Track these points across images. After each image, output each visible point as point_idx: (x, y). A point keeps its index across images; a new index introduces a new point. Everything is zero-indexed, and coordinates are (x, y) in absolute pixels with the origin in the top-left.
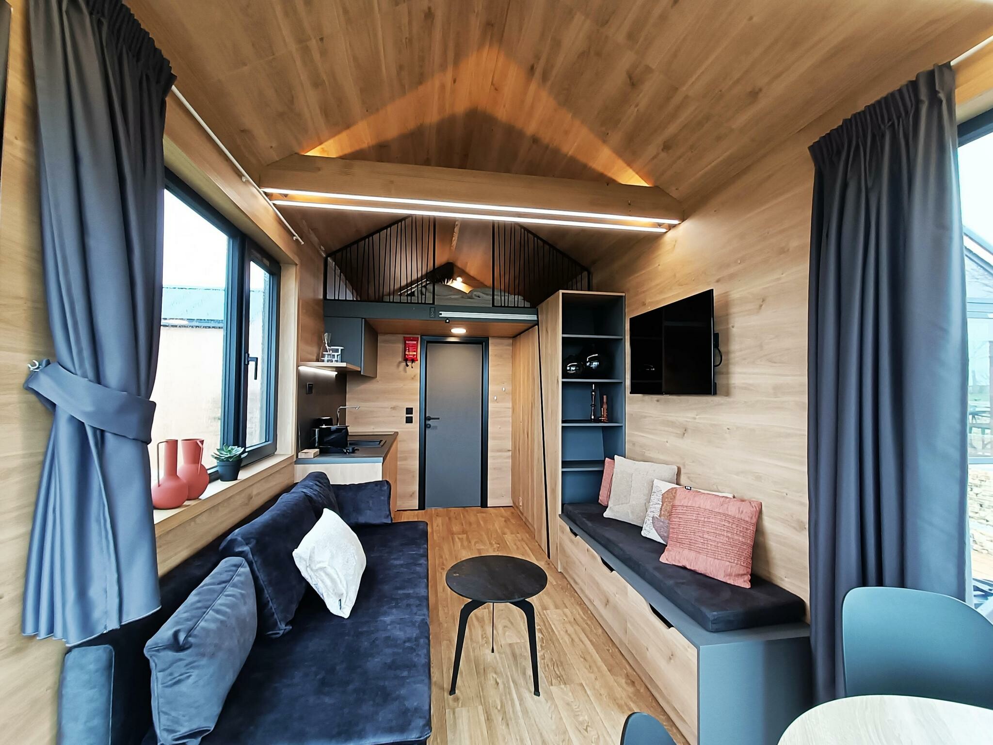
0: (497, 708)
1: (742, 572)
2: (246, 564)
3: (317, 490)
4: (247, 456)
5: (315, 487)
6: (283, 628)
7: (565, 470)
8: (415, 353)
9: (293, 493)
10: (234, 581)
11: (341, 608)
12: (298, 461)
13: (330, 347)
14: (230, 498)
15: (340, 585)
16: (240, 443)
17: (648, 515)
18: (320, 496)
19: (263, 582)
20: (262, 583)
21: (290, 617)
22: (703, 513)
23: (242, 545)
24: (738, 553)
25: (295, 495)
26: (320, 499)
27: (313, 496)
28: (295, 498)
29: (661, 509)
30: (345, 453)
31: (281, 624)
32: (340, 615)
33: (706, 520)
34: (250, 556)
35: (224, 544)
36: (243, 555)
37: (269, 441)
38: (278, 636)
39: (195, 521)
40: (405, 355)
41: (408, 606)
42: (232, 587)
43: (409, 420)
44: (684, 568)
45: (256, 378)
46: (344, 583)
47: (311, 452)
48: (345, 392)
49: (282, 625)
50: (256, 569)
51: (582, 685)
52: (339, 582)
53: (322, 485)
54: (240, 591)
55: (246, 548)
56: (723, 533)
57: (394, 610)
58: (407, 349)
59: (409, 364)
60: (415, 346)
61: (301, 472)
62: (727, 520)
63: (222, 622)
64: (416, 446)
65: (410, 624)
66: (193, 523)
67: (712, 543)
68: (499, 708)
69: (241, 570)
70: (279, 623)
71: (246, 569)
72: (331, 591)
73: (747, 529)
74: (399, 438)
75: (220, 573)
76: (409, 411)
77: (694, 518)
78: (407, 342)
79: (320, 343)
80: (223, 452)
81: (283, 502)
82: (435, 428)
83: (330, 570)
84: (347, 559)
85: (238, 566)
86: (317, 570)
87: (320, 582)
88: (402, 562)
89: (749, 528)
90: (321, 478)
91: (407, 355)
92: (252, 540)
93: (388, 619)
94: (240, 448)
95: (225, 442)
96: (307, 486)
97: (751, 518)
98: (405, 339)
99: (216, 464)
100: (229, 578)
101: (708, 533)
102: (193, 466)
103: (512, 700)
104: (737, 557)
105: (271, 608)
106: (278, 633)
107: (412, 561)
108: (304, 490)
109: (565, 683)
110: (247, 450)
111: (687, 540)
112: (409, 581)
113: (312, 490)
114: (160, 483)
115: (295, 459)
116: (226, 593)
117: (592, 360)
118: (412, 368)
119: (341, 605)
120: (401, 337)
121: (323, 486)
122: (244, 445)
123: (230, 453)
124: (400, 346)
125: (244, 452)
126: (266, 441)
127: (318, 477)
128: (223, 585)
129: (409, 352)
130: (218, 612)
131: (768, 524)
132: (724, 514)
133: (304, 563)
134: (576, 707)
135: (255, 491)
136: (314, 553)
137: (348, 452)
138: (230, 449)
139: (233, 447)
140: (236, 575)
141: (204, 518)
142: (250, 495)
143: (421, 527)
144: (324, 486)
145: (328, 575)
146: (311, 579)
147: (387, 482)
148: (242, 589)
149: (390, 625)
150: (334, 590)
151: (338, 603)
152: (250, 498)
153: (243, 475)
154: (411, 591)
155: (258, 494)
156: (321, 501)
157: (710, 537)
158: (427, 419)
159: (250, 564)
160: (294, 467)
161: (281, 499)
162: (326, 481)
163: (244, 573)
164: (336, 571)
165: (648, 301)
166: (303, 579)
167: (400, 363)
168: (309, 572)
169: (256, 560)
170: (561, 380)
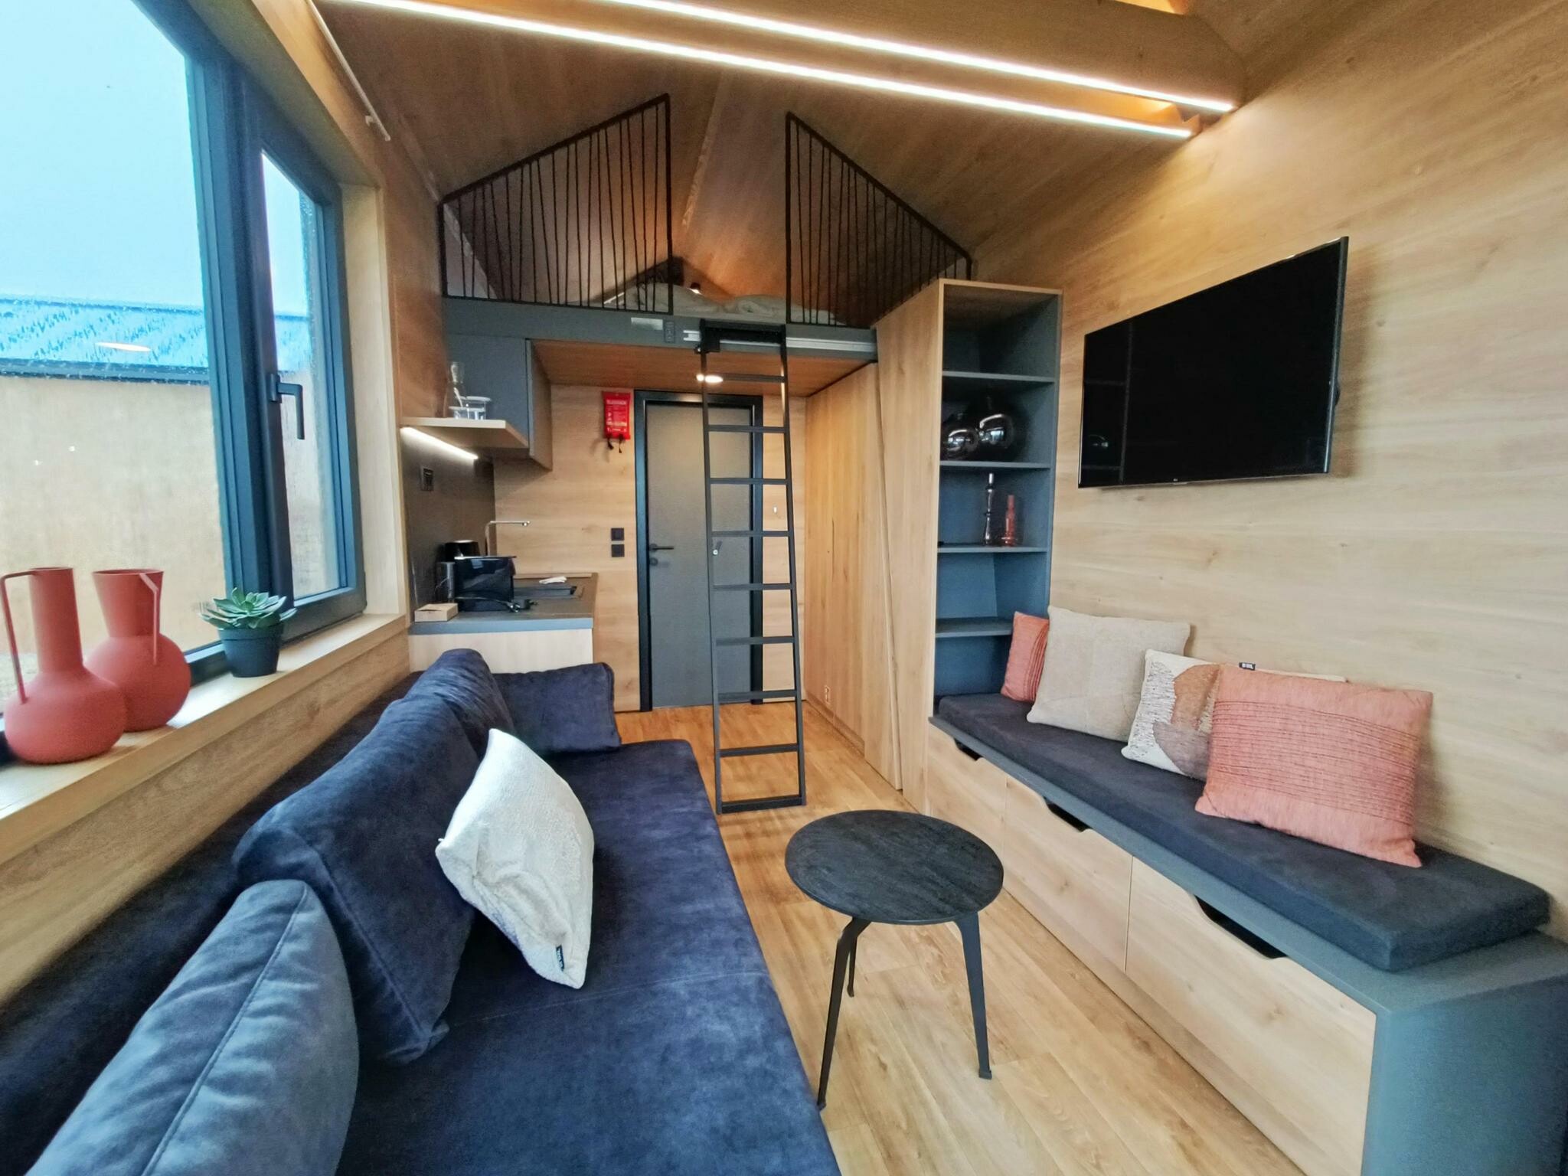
0: (899, 1127)
1: (1398, 834)
2: (310, 896)
3: (466, 689)
4: (293, 617)
5: (462, 682)
6: (425, 1035)
7: (943, 635)
8: (625, 424)
9: (417, 697)
10: (279, 959)
11: (563, 968)
12: (416, 628)
13: (466, 396)
14: (260, 717)
15: (556, 915)
16: (278, 584)
17: (1140, 718)
18: (475, 702)
19: (365, 933)
20: (363, 937)
21: (441, 1006)
22: (1297, 716)
23: (296, 846)
24: (1388, 796)
25: (421, 703)
26: (476, 706)
27: (461, 701)
28: (425, 711)
29: (1175, 708)
30: (512, 611)
31: (421, 1029)
32: (562, 982)
33: (1307, 729)
34: (323, 873)
35: (244, 845)
36: (301, 872)
37: (347, 586)
38: (415, 1055)
39: (158, 786)
40: (606, 426)
41: (717, 944)
42: (271, 979)
43: (618, 551)
44: (1258, 825)
45: (302, 436)
46: (565, 905)
47: (443, 611)
48: (492, 499)
49: (425, 1030)
50: (342, 904)
51: (1049, 1058)
52: (552, 905)
53: (476, 675)
54: (297, 986)
55: (309, 856)
56: (1350, 756)
57: (687, 960)
58: (610, 414)
59: (615, 444)
60: (624, 411)
61: (424, 651)
62: (1357, 729)
63: (242, 1119)
64: (632, 598)
65: (735, 998)
66: (152, 793)
67: (1326, 777)
68: (904, 1125)
69: (300, 919)
70: (415, 1027)
71: (310, 916)
72: (537, 928)
73: (1402, 747)
74: (600, 585)
75: (235, 940)
76: (617, 534)
77: (1277, 726)
78: (608, 402)
79: (442, 385)
80: (231, 608)
81: (396, 722)
82: (666, 565)
83: (531, 882)
84: (561, 846)
85: (287, 909)
86: (498, 885)
87: (508, 910)
88: (666, 834)
89: (1406, 744)
90: (470, 661)
91: (609, 426)
92: (324, 832)
93: (679, 985)
94: (276, 597)
95: (237, 581)
96: (445, 682)
97: (1411, 725)
98: (606, 396)
99: (217, 638)
100: (262, 951)
101: (1315, 755)
102: (137, 643)
103: (924, 1103)
104: (1386, 805)
105: (392, 994)
106: (416, 1050)
107: (687, 830)
108: (440, 690)
109: (1017, 1056)
110: (297, 604)
111: (1264, 771)
112: (696, 878)
113: (455, 689)
114: (27, 693)
115: (408, 624)
116: (257, 1004)
117: (990, 425)
118: (620, 452)
119: (562, 960)
120: (596, 393)
121: (476, 678)
122: (287, 590)
123: (250, 611)
124: (595, 411)
125: (288, 605)
126: (341, 587)
127: (464, 660)
128: (244, 979)
129: (613, 420)
130: (228, 1085)
131: (1446, 736)
132: (1349, 719)
133: (466, 870)
134: (1059, 1112)
135: (323, 695)
136: (486, 844)
137: (518, 609)
138: (248, 598)
139: (258, 595)
140: (285, 940)
141: (189, 775)
142: (312, 705)
143: (682, 752)
144: (480, 678)
145: (525, 892)
146: (486, 904)
147: (605, 666)
148: (303, 978)
149: (690, 1002)
150: (542, 927)
151: (554, 954)
152: (313, 711)
153: (289, 662)
154: (709, 906)
155: (332, 702)
156: (479, 713)
157: (1320, 766)
158: (648, 548)
159: (325, 896)
160: (407, 641)
161: (390, 712)
162: (483, 668)
163: (308, 927)
164: (545, 881)
165: (1124, 299)
166: (466, 904)
167: (596, 442)
168: (478, 888)
169: (339, 880)
170: (937, 463)
